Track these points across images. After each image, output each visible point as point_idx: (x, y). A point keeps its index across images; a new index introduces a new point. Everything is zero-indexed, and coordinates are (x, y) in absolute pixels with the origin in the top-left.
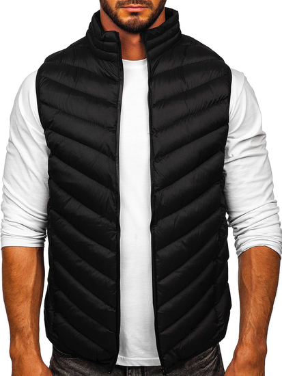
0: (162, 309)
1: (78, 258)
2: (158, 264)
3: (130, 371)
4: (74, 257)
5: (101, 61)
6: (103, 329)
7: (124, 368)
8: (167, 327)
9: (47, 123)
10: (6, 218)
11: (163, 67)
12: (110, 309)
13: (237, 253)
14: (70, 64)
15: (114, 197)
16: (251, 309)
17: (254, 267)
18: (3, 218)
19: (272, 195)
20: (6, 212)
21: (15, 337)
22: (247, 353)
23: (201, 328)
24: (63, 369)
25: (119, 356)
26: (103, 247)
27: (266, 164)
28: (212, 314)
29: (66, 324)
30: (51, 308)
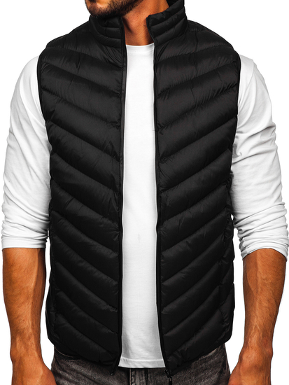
0: (166, 309)
1: (80, 258)
2: (162, 265)
3: (133, 373)
4: (76, 257)
5: (104, 48)
6: (106, 330)
7: (127, 370)
8: (171, 329)
9: (48, 114)
10: (7, 220)
11: (169, 53)
12: (112, 310)
13: (242, 255)
14: (73, 49)
15: (117, 198)
16: (257, 312)
17: (260, 270)
18: (4, 219)
19: (280, 197)
20: (6, 213)
21: (15, 339)
22: (253, 356)
23: (206, 329)
24: (65, 371)
25: (122, 358)
26: (105, 248)
27: (276, 161)
28: (217, 314)
29: (68, 325)
30: (53, 309)
